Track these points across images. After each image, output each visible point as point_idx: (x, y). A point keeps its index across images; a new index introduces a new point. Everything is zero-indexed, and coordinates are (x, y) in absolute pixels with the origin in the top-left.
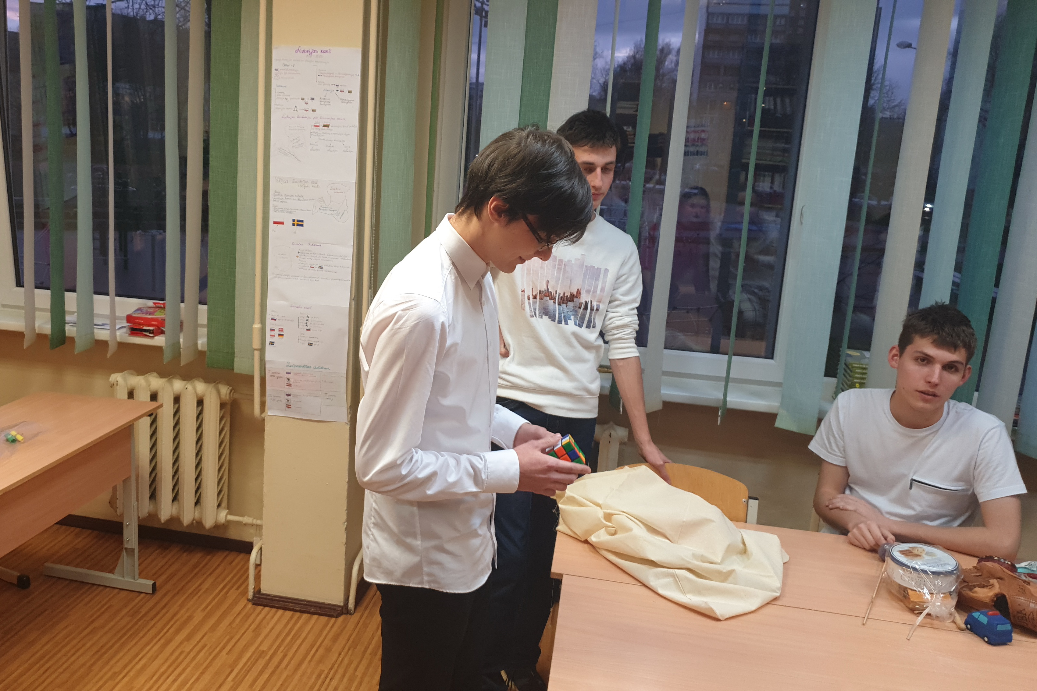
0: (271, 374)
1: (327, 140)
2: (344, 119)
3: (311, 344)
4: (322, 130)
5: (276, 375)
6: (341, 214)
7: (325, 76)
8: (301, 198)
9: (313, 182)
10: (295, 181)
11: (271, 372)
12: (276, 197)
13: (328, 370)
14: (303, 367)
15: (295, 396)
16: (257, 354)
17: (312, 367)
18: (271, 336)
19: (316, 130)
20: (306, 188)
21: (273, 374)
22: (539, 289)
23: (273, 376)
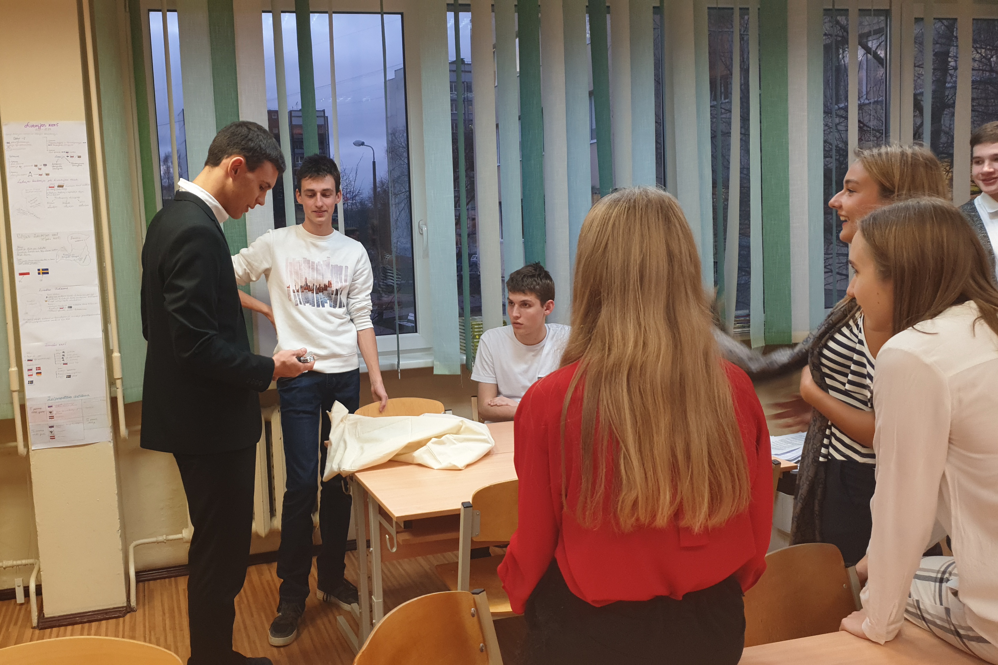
0: (32, 411)
1: (63, 198)
2: (77, 180)
3: (69, 377)
4: (57, 190)
5: (38, 411)
6: (83, 259)
7: (54, 145)
8: (45, 250)
9: (54, 235)
10: (36, 236)
11: (32, 409)
12: (20, 251)
13: (89, 397)
14: (64, 398)
15: (58, 426)
16: (16, 396)
17: (73, 397)
18: (29, 375)
19: (51, 190)
20: (47, 241)
21: (35, 411)
22: (300, 285)
23: (35, 412)
